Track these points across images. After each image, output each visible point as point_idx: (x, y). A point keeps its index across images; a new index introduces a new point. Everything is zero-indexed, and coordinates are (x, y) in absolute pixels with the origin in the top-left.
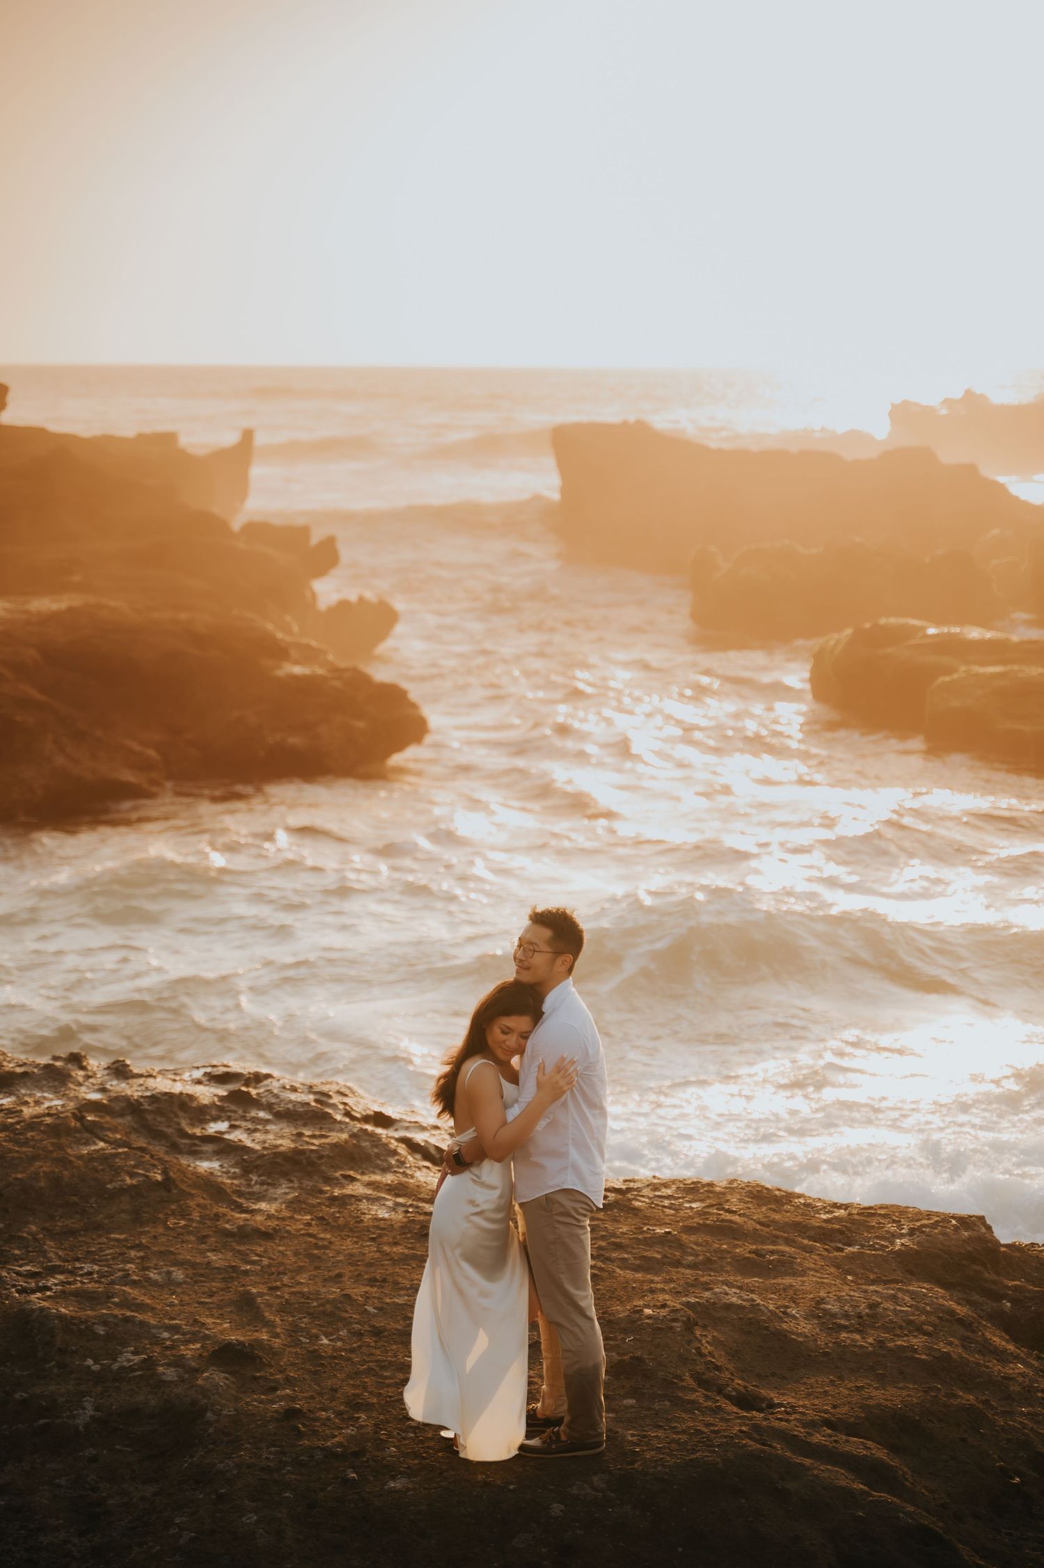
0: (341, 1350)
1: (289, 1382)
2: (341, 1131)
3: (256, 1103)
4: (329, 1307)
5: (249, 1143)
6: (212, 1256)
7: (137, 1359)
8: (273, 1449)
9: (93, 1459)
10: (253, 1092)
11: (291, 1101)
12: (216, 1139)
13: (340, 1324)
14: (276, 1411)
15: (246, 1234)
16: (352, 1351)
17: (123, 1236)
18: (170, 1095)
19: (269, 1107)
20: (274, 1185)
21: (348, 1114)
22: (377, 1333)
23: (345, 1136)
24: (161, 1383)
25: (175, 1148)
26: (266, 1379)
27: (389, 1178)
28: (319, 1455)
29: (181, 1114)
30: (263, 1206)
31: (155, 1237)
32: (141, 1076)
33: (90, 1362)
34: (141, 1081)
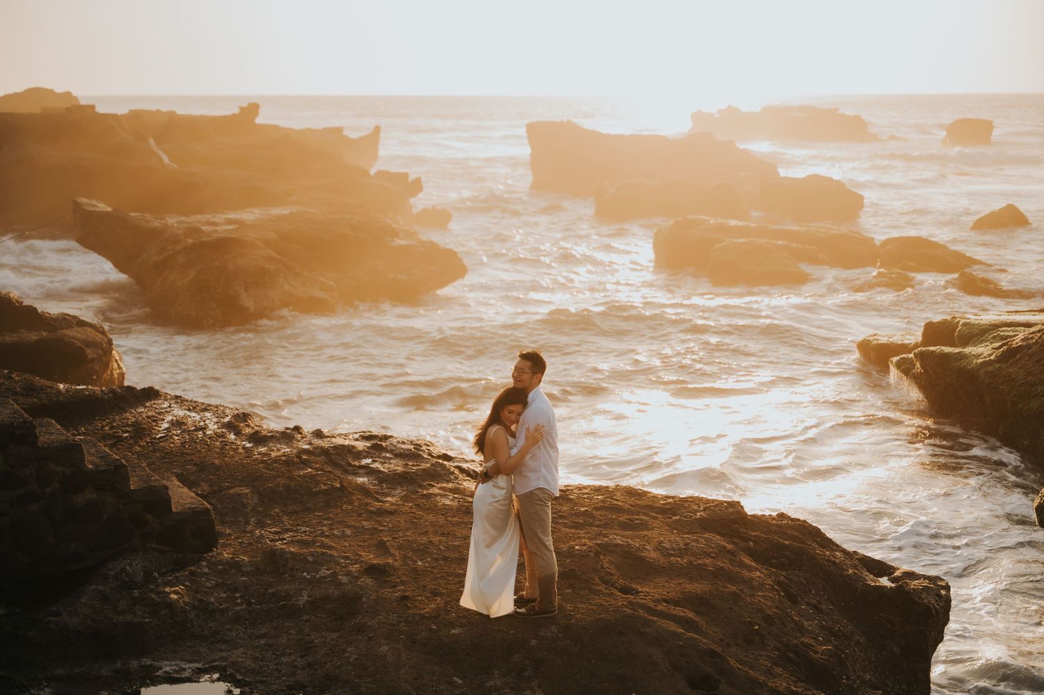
0: (428, 567)
1: (403, 583)
2: (427, 463)
3: (385, 450)
4: (422, 547)
5: (382, 469)
6: (365, 523)
7: (328, 572)
8: (395, 615)
9: (308, 621)
10: (384, 444)
11: (402, 449)
12: (366, 467)
13: (427, 555)
14: (397, 597)
15: (381, 513)
16: (433, 567)
17: (320, 514)
18: (343, 446)
19: (391, 452)
20: (394, 489)
21: (430, 454)
22: (445, 559)
23: (429, 465)
24: (340, 584)
25: (346, 472)
26: (391, 581)
27: (450, 485)
28: (418, 618)
29: (348, 455)
30: (389, 499)
31: (337, 514)
32: (329, 437)
33: (305, 574)
34: (329, 439)
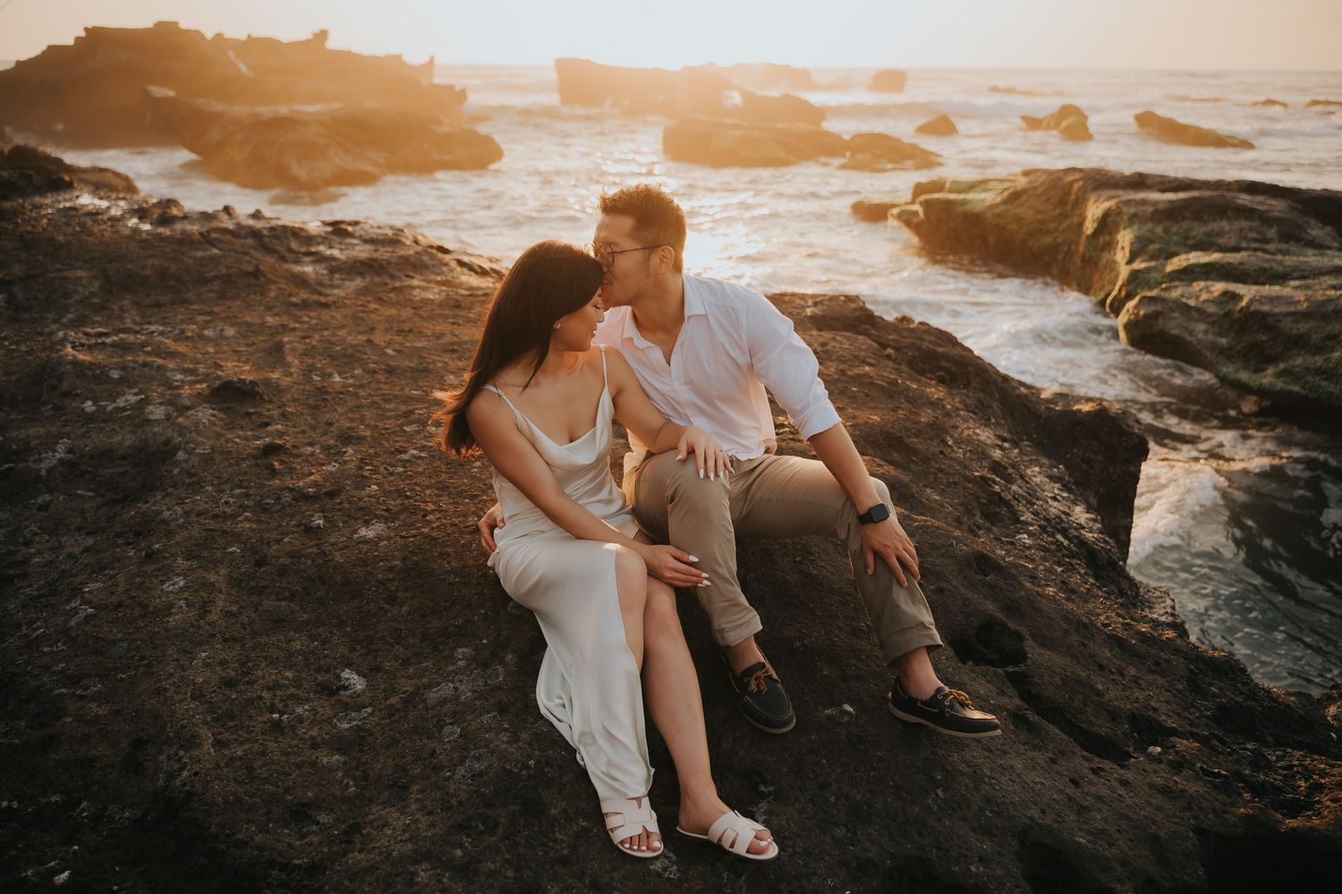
0: (350, 385)
1: (285, 417)
4: (350, 351)
7: (135, 399)
14: (257, 446)
18: (287, 228)
21: (415, 242)
23: (410, 253)
25: (282, 258)
26: (260, 415)
33: (88, 404)
34: (269, 220)
